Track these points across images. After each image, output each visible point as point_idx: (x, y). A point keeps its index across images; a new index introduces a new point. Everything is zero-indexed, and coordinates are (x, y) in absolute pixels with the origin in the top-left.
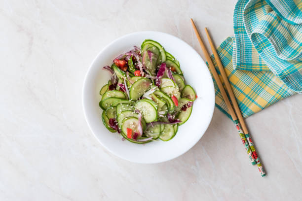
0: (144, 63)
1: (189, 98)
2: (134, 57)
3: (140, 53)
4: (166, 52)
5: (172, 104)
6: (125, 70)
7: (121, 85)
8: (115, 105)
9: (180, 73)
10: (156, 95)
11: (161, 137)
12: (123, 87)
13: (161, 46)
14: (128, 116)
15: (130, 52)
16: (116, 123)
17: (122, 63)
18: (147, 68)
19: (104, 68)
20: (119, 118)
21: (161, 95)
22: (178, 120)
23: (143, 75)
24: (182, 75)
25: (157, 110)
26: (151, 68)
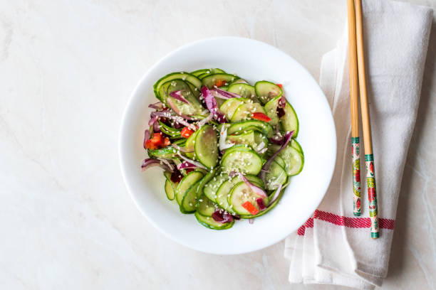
0: (180, 114)
1: (273, 96)
2: (162, 118)
3: (165, 107)
4: (191, 75)
5: (262, 125)
6: (169, 143)
7: (183, 166)
8: (200, 194)
9: (233, 79)
10: (233, 134)
11: (289, 174)
12: (187, 165)
13: (179, 73)
14: (228, 190)
15: (152, 117)
16: (223, 212)
17: (156, 139)
18: (190, 114)
19: (143, 167)
20: (221, 204)
21: (239, 127)
22: (288, 133)
23: (194, 129)
24: (237, 78)
25: (253, 150)
26: (195, 110)
